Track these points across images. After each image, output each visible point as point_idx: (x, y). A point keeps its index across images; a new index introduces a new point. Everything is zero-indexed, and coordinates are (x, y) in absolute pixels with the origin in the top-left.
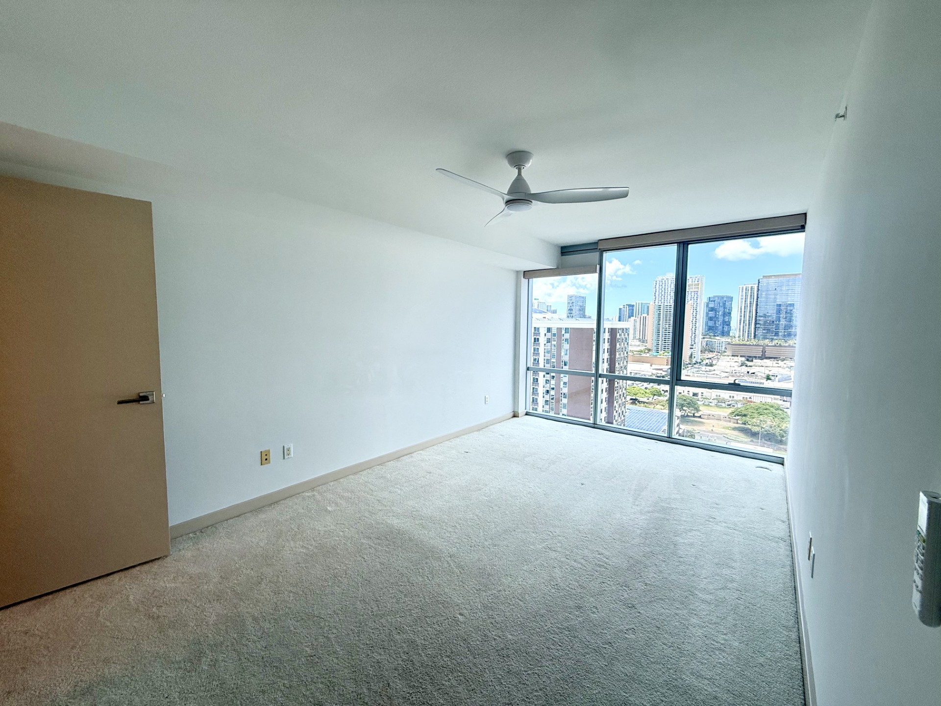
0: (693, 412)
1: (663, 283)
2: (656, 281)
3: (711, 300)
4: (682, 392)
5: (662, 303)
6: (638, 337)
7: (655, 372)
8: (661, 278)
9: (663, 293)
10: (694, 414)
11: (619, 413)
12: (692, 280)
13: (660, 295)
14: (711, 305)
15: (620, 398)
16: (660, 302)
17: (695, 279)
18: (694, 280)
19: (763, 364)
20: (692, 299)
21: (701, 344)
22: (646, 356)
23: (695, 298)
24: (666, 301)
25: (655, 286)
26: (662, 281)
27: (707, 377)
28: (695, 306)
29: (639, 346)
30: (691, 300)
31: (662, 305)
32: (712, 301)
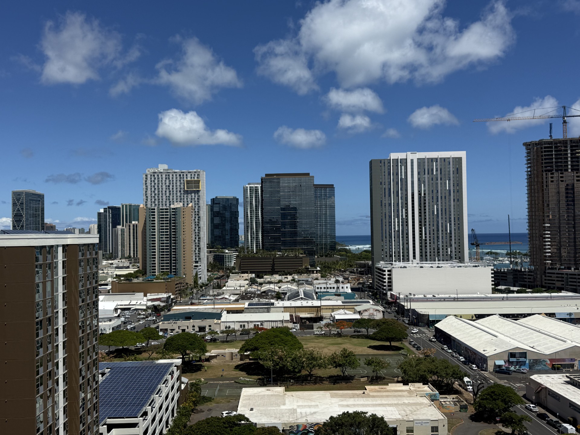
0: (198, 355)
1: (155, 178)
2: (146, 176)
3: (216, 202)
4: (186, 328)
5: (155, 205)
6: (127, 255)
7: (150, 304)
8: (153, 171)
9: (156, 192)
10: (200, 358)
11: (89, 379)
12: (191, 175)
13: (153, 195)
14: (216, 209)
15: (88, 354)
16: (153, 205)
17: (195, 175)
18: (193, 176)
19: (273, 280)
20: (193, 201)
21: (207, 259)
22: (138, 281)
23: (196, 200)
24: (161, 203)
25: (146, 181)
26: (154, 175)
27: (214, 303)
28: (196, 210)
29: (128, 267)
30: (191, 202)
31: (156, 208)
32: (217, 204)
